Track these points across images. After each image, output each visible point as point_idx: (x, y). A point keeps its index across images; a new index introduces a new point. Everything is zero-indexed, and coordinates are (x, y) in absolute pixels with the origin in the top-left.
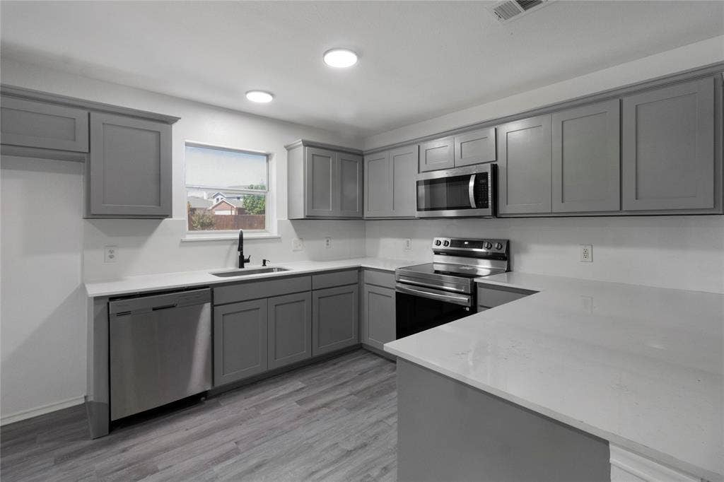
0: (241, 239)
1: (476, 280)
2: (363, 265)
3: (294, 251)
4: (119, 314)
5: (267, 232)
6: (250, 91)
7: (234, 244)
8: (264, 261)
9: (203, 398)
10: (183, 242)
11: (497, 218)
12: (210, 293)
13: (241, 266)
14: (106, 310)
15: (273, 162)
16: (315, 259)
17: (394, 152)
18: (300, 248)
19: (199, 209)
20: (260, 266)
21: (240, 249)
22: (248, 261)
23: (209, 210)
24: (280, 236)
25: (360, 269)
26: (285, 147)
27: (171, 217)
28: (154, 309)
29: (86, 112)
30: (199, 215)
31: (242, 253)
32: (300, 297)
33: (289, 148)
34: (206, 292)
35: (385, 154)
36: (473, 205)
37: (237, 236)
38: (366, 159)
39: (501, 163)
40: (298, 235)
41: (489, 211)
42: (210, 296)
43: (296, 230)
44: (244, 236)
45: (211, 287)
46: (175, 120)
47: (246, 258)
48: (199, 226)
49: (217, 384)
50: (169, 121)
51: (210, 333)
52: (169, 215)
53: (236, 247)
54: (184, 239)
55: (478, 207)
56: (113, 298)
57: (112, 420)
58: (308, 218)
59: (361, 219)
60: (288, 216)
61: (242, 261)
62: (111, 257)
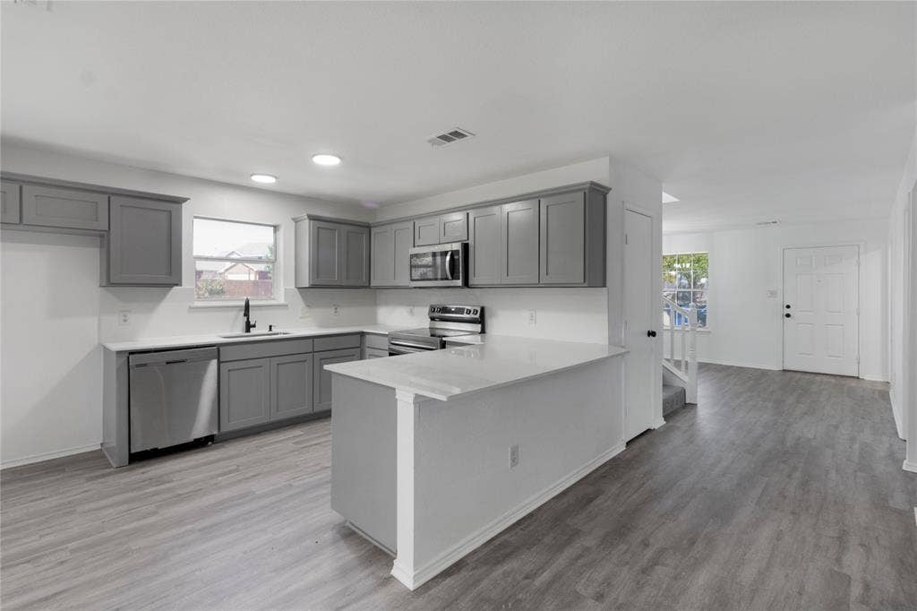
0: (247, 307)
1: (444, 339)
2: (365, 331)
3: (301, 318)
4: (138, 366)
5: (273, 299)
6: (254, 174)
7: (241, 310)
8: (271, 327)
9: (210, 443)
10: (190, 307)
11: (468, 287)
12: (216, 351)
13: (248, 330)
14: (126, 363)
15: (281, 232)
16: (321, 326)
17: (395, 226)
18: (307, 315)
19: (206, 271)
20: (267, 331)
21: (247, 314)
22: (254, 326)
23: (220, 274)
24: (286, 303)
25: (362, 334)
26: (293, 219)
27: (181, 285)
28: (168, 363)
29: (106, 196)
30: (206, 281)
31: (248, 319)
32: (302, 357)
33: (296, 221)
34: (214, 350)
35: (389, 227)
36: (449, 277)
37: (244, 304)
38: (374, 231)
39: (471, 242)
40: (305, 303)
41: (459, 282)
42: (216, 354)
43: (303, 297)
44: (251, 303)
45: (218, 346)
46: (185, 200)
47: (252, 323)
48: (207, 295)
49: (224, 429)
50: (178, 201)
51: (216, 385)
52: (178, 284)
53: (243, 313)
54: (192, 306)
55: (453, 279)
56: (132, 353)
57: (133, 451)
58: (313, 287)
59: (369, 287)
60: (296, 284)
61: (249, 327)
62: (125, 321)
